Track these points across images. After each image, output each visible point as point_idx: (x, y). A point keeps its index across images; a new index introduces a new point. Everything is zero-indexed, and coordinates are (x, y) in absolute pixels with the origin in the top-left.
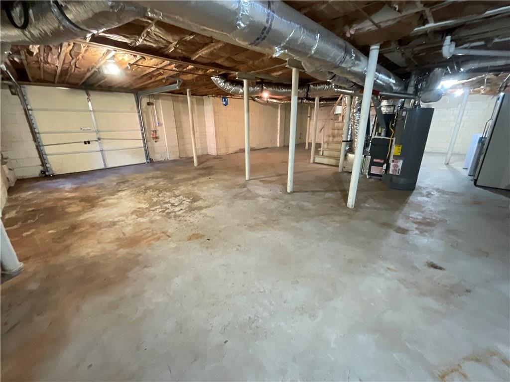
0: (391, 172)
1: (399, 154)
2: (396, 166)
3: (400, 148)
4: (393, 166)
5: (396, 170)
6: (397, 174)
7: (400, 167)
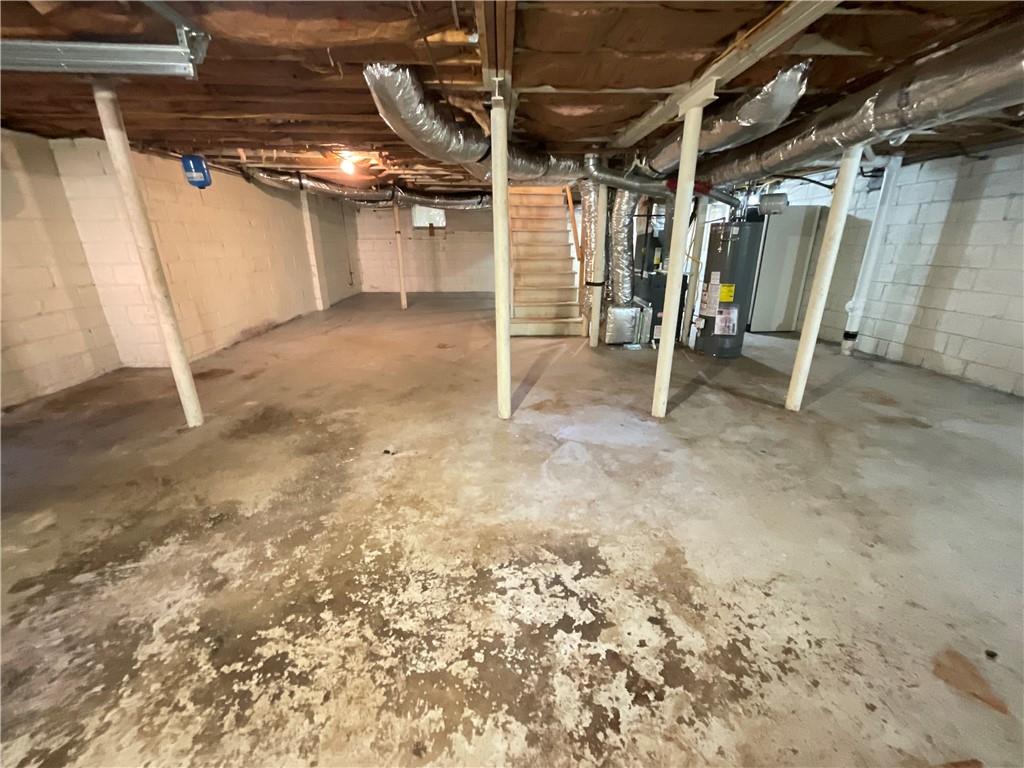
0: (717, 331)
1: (731, 299)
2: (727, 320)
3: (733, 288)
4: (721, 321)
5: (729, 327)
6: (731, 333)
7: (735, 322)
